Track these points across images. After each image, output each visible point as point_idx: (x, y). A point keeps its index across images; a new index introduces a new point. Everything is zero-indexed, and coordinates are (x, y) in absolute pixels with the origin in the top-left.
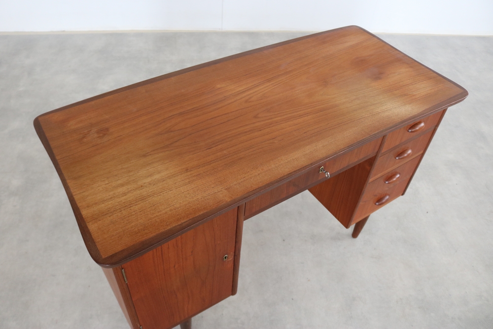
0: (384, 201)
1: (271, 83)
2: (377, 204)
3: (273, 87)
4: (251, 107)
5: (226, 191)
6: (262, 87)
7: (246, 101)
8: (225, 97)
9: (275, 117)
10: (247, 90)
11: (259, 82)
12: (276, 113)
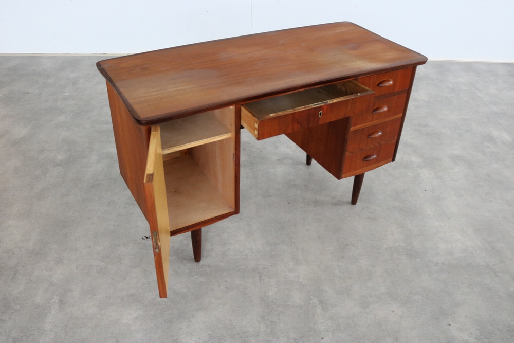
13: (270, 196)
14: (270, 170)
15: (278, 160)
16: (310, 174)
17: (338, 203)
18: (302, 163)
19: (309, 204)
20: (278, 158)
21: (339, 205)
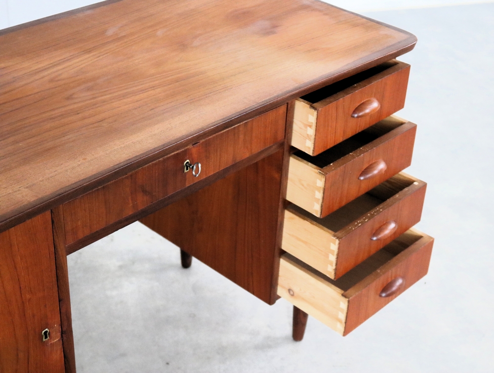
0: (394, 288)
1: (92, 54)
2: (384, 295)
3: (96, 60)
4: (59, 86)
5: (26, 190)
6: (78, 60)
7: (51, 81)
8: (14, 78)
9: (102, 96)
10: (51, 67)
11: (71, 54)
12: (103, 90)
13: (124, 355)
14: (109, 293)
15: (121, 267)
16: (195, 289)
17: (267, 345)
18: (171, 266)
19: (209, 358)
20: (120, 263)
21: (270, 347)
